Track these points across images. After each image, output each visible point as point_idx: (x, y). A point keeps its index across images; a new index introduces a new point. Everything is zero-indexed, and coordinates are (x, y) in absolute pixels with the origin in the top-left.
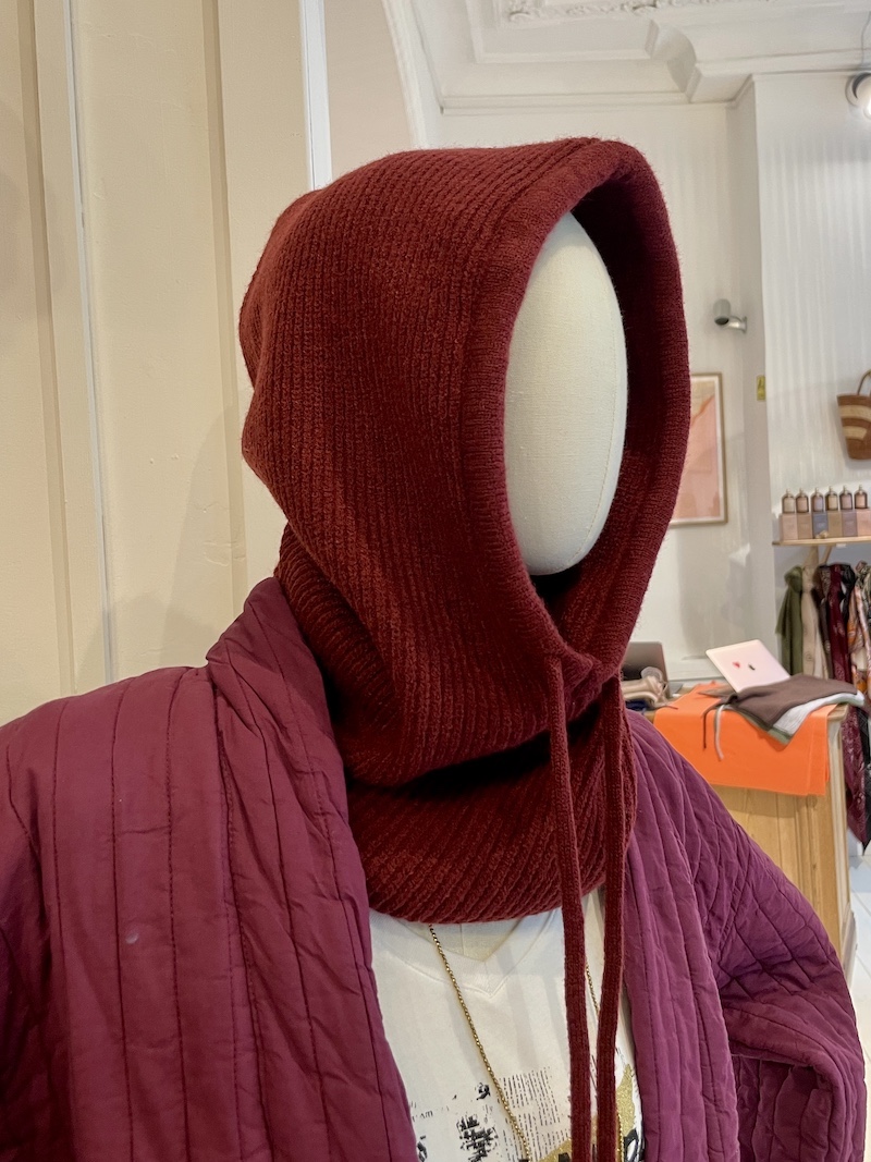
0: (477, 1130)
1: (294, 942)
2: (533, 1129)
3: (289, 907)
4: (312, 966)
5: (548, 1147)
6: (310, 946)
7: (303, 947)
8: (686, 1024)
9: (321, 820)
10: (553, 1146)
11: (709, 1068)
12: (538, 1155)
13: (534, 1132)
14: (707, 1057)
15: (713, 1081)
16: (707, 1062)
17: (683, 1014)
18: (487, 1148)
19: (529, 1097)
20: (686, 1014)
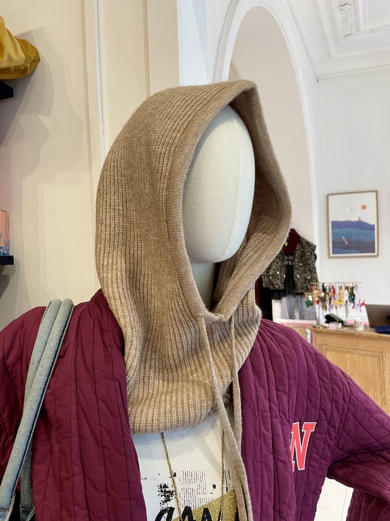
0: (167, 490)
1: (96, 396)
2: (194, 495)
3: (95, 383)
4: (102, 405)
5: (200, 504)
6: (101, 397)
7: (99, 398)
8: (268, 475)
9: (109, 349)
10: (202, 504)
11: (278, 497)
12: (195, 506)
13: (194, 496)
14: (278, 492)
15: (279, 503)
16: (277, 494)
17: (266, 470)
18: (171, 498)
19: (193, 481)
20: (268, 470)
